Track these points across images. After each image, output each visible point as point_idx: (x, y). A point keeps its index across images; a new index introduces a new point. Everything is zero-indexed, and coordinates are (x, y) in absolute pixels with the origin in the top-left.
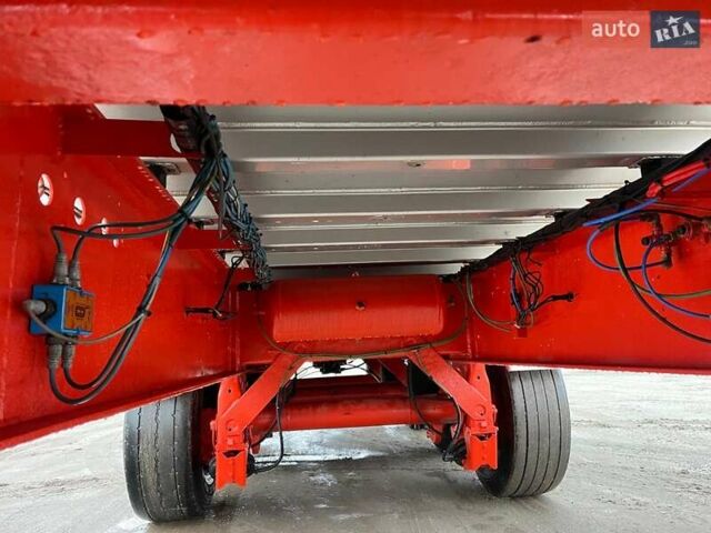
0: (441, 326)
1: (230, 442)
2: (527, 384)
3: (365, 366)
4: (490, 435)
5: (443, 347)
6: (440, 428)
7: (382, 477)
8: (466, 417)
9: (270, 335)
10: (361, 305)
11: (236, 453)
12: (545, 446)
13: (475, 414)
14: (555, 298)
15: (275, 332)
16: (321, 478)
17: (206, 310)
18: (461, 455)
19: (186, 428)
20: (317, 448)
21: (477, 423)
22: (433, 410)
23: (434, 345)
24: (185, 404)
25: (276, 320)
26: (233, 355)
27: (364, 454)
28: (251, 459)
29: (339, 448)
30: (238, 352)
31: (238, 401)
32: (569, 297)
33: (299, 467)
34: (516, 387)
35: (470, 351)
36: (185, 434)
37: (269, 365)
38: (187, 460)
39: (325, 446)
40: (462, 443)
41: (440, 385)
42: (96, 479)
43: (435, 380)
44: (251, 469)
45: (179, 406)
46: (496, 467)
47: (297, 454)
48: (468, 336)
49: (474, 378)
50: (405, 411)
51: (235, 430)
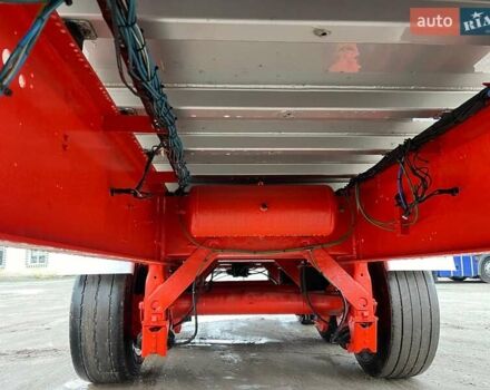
0: (332, 229)
1: (154, 319)
2: (403, 283)
3: (266, 272)
4: (370, 324)
5: (333, 249)
6: (327, 319)
7: (280, 358)
8: (351, 307)
9: (189, 230)
10: (264, 206)
11: (158, 328)
12: (417, 335)
13: (358, 305)
14: (441, 192)
15: (193, 227)
16: (229, 356)
17: (128, 191)
18: (345, 339)
19: (119, 307)
20: (227, 335)
21: (359, 313)
22: (322, 304)
23: (325, 246)
24: (120, 288)
25: (194, 216)
26: (159, 248)
27: (264, 340)
28: (171, 335)
29: (246, 335)
30: (163, 245)
31: (161, 286)
32: (453, 191)
33: (213, 348)
34: (393, 285)
35: (355, 253)
36: (119, 312)
37: (188, 257)
38: (119, 333)
39: (234, 333)
40: (347, 330)
41: (329, 279)
42: (55, 350)
43: (325, 275)
44: (171, 343)
45: (115, 289)
46: (375, 351)
47: (212, 338)
48: (354, 240)
49: (358, 276)
50: (299, 304)
51: (159, 309)
